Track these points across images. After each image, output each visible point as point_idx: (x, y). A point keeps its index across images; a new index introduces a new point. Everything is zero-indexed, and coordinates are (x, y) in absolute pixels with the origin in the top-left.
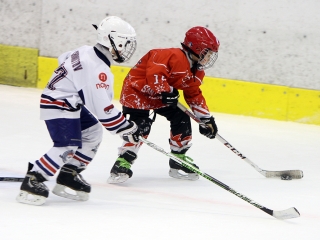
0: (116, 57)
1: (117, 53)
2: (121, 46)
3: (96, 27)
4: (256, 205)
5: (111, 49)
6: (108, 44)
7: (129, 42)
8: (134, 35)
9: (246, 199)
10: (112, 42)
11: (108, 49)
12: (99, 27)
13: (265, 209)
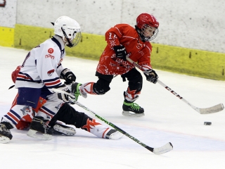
0: (67, 43)
1: (68, 40)
2: (70, 35)
3: (53, 24)
4: (143, 145)
5: (64, 37)
6: (61, 34)
7: (75, 32)
8: (79, 27)
9: (136, 140)
10: (64, 33)
11: (61, 37)
12: (56, 24)
13: (148, 148)
